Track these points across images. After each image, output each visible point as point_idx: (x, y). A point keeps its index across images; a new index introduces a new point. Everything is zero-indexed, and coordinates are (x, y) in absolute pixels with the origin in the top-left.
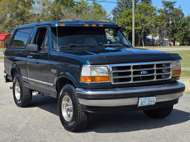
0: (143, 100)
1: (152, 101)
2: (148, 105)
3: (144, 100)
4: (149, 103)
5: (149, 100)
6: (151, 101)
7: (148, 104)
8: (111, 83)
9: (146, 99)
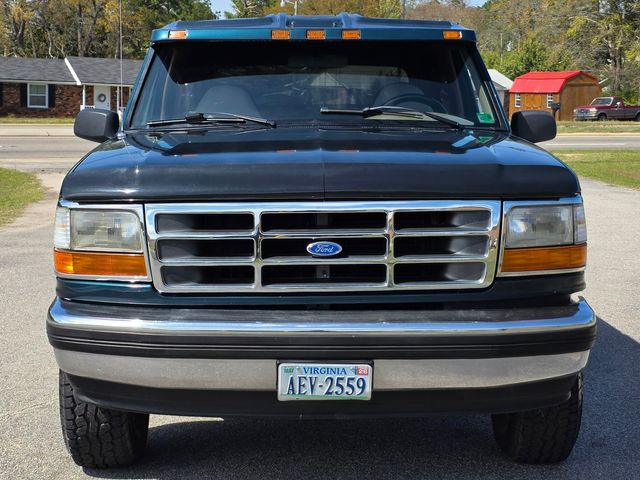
0: (296, 375)
1: (354, 384)
2: (329, 397)
3: (308, 376)
4: (335, 389)
5: (335, 377)
6: (344, 384)
7: (328, 393)
8: (151, 283)
9: (315, 370)
